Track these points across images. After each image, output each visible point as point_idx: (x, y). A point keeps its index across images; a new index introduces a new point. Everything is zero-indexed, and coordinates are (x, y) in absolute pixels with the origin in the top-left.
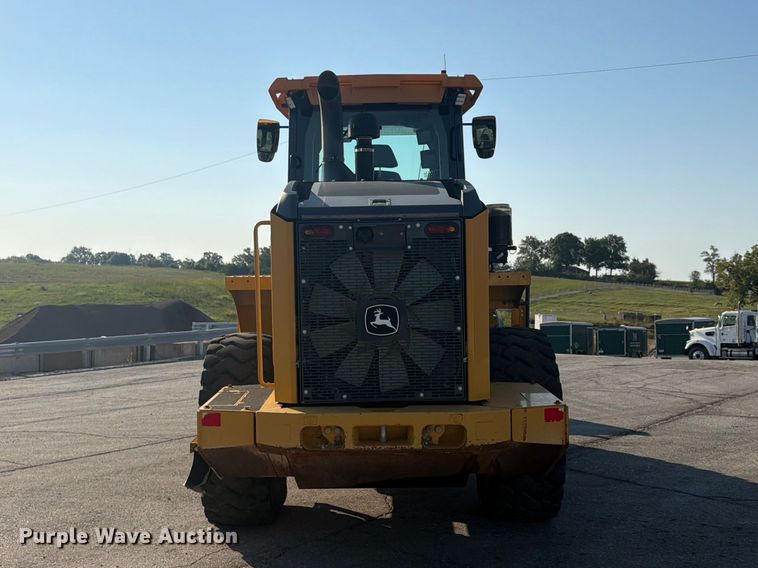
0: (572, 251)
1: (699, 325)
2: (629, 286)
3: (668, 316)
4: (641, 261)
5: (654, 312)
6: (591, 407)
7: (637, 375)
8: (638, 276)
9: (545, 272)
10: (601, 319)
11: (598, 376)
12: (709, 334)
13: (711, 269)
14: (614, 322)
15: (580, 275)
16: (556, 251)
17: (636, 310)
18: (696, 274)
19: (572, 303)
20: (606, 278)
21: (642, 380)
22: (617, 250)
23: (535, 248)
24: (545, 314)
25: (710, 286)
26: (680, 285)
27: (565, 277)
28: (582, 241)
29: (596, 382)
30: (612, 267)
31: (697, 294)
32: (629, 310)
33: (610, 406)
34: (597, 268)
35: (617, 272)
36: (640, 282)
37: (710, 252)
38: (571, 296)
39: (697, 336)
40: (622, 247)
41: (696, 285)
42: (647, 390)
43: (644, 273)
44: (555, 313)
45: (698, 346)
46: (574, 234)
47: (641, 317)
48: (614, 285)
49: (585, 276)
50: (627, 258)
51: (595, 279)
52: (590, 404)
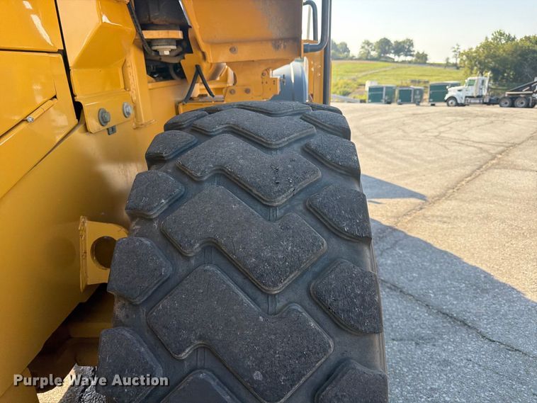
0: (387, 48)
1: (453, 85)
2: (415, 65)
3: (434, 81)
4: (421, 53)
5: (426, 79)
6: (401, 159)
7: (431, 123)
8: (419, 60)
9: (373, 59)
10: (399, 83)
11: (404, 124)
12: (460, 91)
13: (455, 56)
14: (406, 85)
15: (390, 60)
16: (379, 48)
17: (417, 78)
18: (448, 59)
19: (386, 75)
20: (403, 62)
21: (436, 129)
22: (409, 46)
23: (368, 46)
24: (372, 80)
25: (455, 65)
26: (439, 65)
27: (383, 61)
28: (393, 42)
29: (404, 131)
30: (406, 55)
31: (448, 69)
32: (413, 78)
33: (417, 157)
34: (399, 56)
35: (409, 58)
36: (420, 63)
37: (456, 47)
38: (385, 71)
39: (452, 92)
40: (411, 44)
41: (447, 65)
42: (442, 139)
43: (422, 59)
44: (376, 80)
45: (452, 98)
46: (389, 39)
47: (419, 82)
48: (406, 65)
49: (393, 61)
50: (414, 51)
51: (397, 62)
52: (400, 155)
